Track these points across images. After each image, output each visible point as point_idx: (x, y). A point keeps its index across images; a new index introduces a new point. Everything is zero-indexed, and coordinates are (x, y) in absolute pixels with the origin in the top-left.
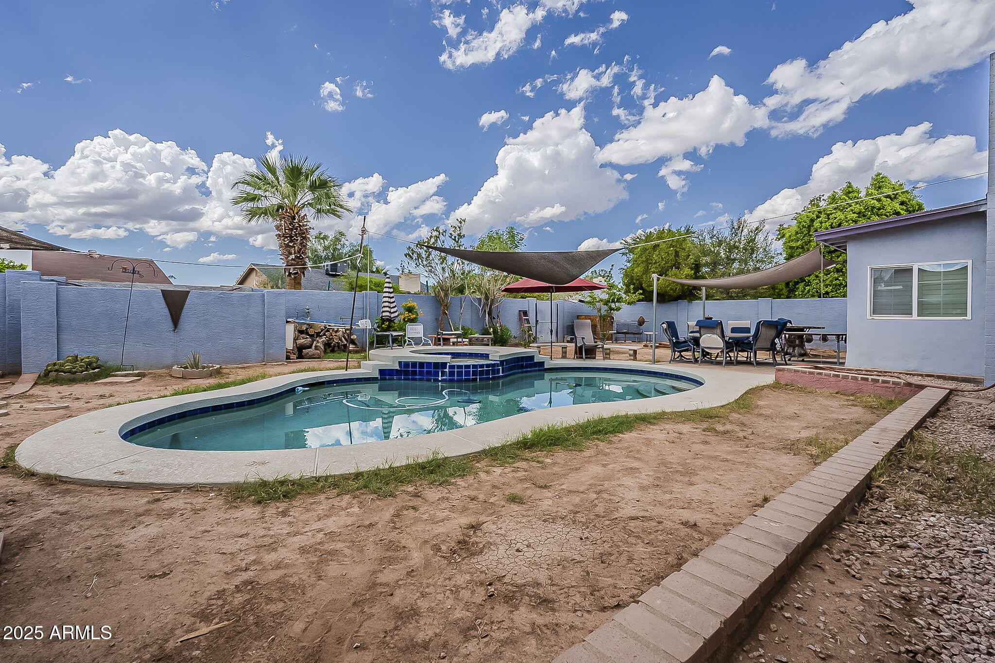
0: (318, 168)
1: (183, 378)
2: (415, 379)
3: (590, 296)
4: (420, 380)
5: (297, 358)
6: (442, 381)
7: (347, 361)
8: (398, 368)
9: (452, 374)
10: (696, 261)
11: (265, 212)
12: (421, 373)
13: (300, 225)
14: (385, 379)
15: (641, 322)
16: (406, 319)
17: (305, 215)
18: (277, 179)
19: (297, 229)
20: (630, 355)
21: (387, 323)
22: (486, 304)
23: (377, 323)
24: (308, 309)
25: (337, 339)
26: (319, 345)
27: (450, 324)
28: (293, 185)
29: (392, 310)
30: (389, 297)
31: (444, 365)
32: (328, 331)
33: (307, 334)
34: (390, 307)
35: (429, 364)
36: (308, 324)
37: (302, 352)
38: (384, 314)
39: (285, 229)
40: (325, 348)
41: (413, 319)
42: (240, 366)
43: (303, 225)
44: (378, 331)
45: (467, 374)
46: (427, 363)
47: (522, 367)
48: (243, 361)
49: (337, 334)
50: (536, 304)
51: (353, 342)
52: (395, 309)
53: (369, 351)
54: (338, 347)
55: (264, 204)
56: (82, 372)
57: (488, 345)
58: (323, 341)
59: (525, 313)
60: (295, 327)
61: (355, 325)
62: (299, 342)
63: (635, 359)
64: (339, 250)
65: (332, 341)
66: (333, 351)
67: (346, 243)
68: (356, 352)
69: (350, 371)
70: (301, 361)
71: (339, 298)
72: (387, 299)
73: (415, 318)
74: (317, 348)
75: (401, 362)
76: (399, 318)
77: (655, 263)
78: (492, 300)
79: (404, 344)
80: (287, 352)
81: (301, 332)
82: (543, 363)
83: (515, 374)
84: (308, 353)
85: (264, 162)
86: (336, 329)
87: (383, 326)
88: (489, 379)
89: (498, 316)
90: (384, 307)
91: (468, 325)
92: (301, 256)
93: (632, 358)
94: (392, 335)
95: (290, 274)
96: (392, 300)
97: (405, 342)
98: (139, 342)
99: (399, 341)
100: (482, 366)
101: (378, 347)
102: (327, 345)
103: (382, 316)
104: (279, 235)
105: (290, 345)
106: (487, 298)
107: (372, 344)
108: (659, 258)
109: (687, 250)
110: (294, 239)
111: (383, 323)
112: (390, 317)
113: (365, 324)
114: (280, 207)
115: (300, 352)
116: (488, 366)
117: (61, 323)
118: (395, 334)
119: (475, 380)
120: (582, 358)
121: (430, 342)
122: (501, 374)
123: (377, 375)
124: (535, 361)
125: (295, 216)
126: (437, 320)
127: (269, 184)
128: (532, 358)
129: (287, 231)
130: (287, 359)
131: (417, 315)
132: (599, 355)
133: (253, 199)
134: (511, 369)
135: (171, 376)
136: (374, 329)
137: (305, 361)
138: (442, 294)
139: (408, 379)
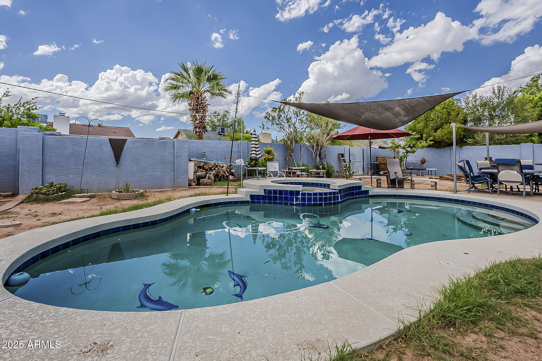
0: (212, 68)
1: (118, 199)
2: (276, 203)
3: (392, 143)
4: (280, 204)
5: (196, 185)
6: (297, 205)
7: (228, 187)
8: (263, 194)
9: (303, 199)
10: (464, 118)
11: (183, 96)
12: (281, 198)
13: (202, 103)
14: (254, 202)
15: (423, 162)
16: (266, 159)
17: (205, 97)
18: (189, 75)
19: (200, 105)
20: (432, 186)
21: (254, 162)
22: (317, 149)
23: (248, 162)
24: (204, 152)
25: (222, 172)
26: (211, 176)
27: (294, 162)
28: (198, 78)
29: (257, 153)
30: (255, 144)
31: (298, 193)
32: (217, 167)
33: (204, 168)
34: (256, 151)
35: (286, 192)
36: (204, 162)
37: (200, 181)
38: (252, 155)
39: (194, 105)
40: (215, 178)
41: (271, 159)
42: (158, 190)
43: (204, 103)
44: (248, 167)
45: (315, 199)
46: (285, 191)
47: (353, 194)
48: (160, 187)
49: (222, 169)
50: (349, 149)
51: (232, 174)
52: (259, 152)
53: (243, 181)
54: (223, 177)
55: (181, 91)
56: (53, 195)
57: (323, 177)
58: (214, 173)
59: (343, 155)
60: (195, 165)
61: (233, 162)
62: (198, 174)
63: (436, 189)
64: (226, 121)
65: (219, 174)
66: (220, 180)
67: (230, 117)
68: (234, 181)
69: (230, 196)
70: (199, 187)
71: (224, 145)
72: (254, 146)
73: (272, 158)
74: (209, 178)
75: (266, 190)
76: (262, 158)
77: (432, 121)
78: (321, 146)
79: (266, 176)
80: (189, 181)
81: (200, 167)
82: (368, 191)
83: (348, 199)
84: (203, 182)
85: (182, 66)
86: (222, 166)
87: (252, 163)
88: (331, 204)
89: (325, 158)
90: (252, 151)
91: (305, 163)
92: (202, 121)
93: (434, 188)
94: (258, 170)
95: (196, 132)
96: (257, 146)
97: (267, 174)
98: (94, 174)
99: (263, 174)
100: (326, 194)
101: (249, 178)
102: (216, 176)
103: (251, 157)
104: (190, 109)
105: (191, 176)
106: (318, 145)
107: (244, 175)
108: (435, 117)
109: (456, 110)
110: (199, 111)
111: (252, 162)
112: (256, 157)
113: (240, 162)
114: (191, 93)
115: (198, 181)
116: (330, 193)
117: (45, 160)
118: (260, 169)
119: (321, 205)
120: (396, 187)
121: (284, 175)
122: (340, 200)
123: (249, 199)
124: (362, 190)
125: (199, 97)
126: (285, 160)
127: (184, 78)
128: (360, 187)
129: (195, 106)
130: (189, 186)
131: (274, 156)
132: (407, 185)
133: (175, 88)
134: (346, 195)
135: (111, 197)
136: (246, 165)
137: (201, 187)
138: (289, 142)
139: (271, 203)
